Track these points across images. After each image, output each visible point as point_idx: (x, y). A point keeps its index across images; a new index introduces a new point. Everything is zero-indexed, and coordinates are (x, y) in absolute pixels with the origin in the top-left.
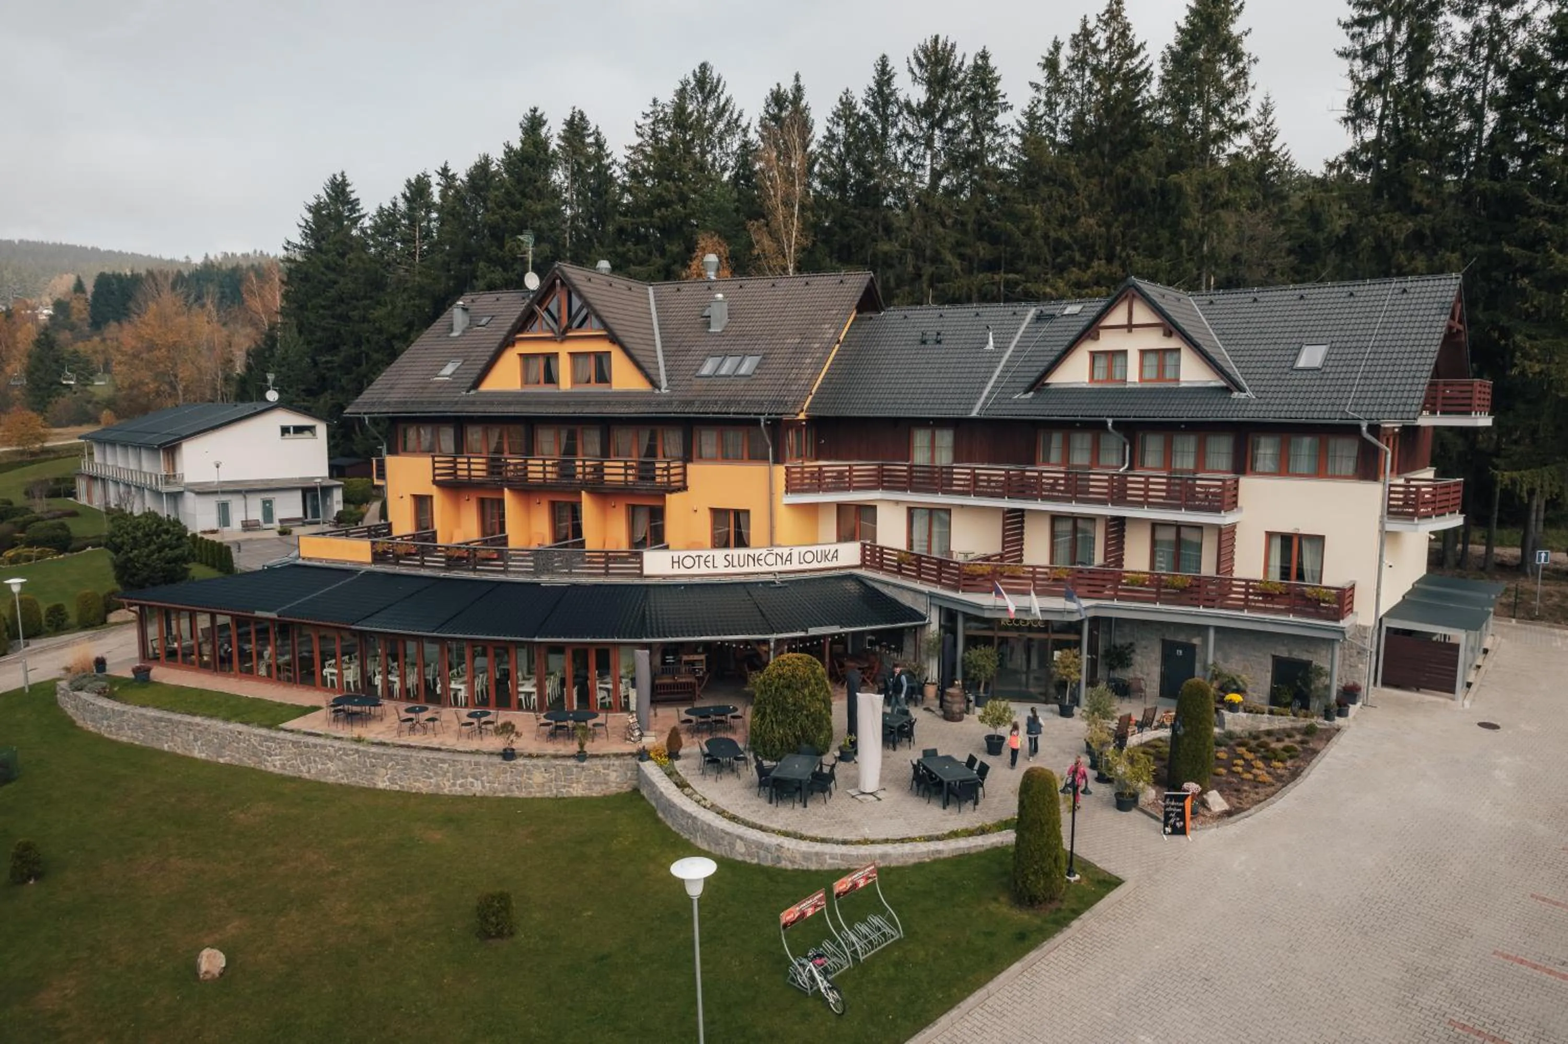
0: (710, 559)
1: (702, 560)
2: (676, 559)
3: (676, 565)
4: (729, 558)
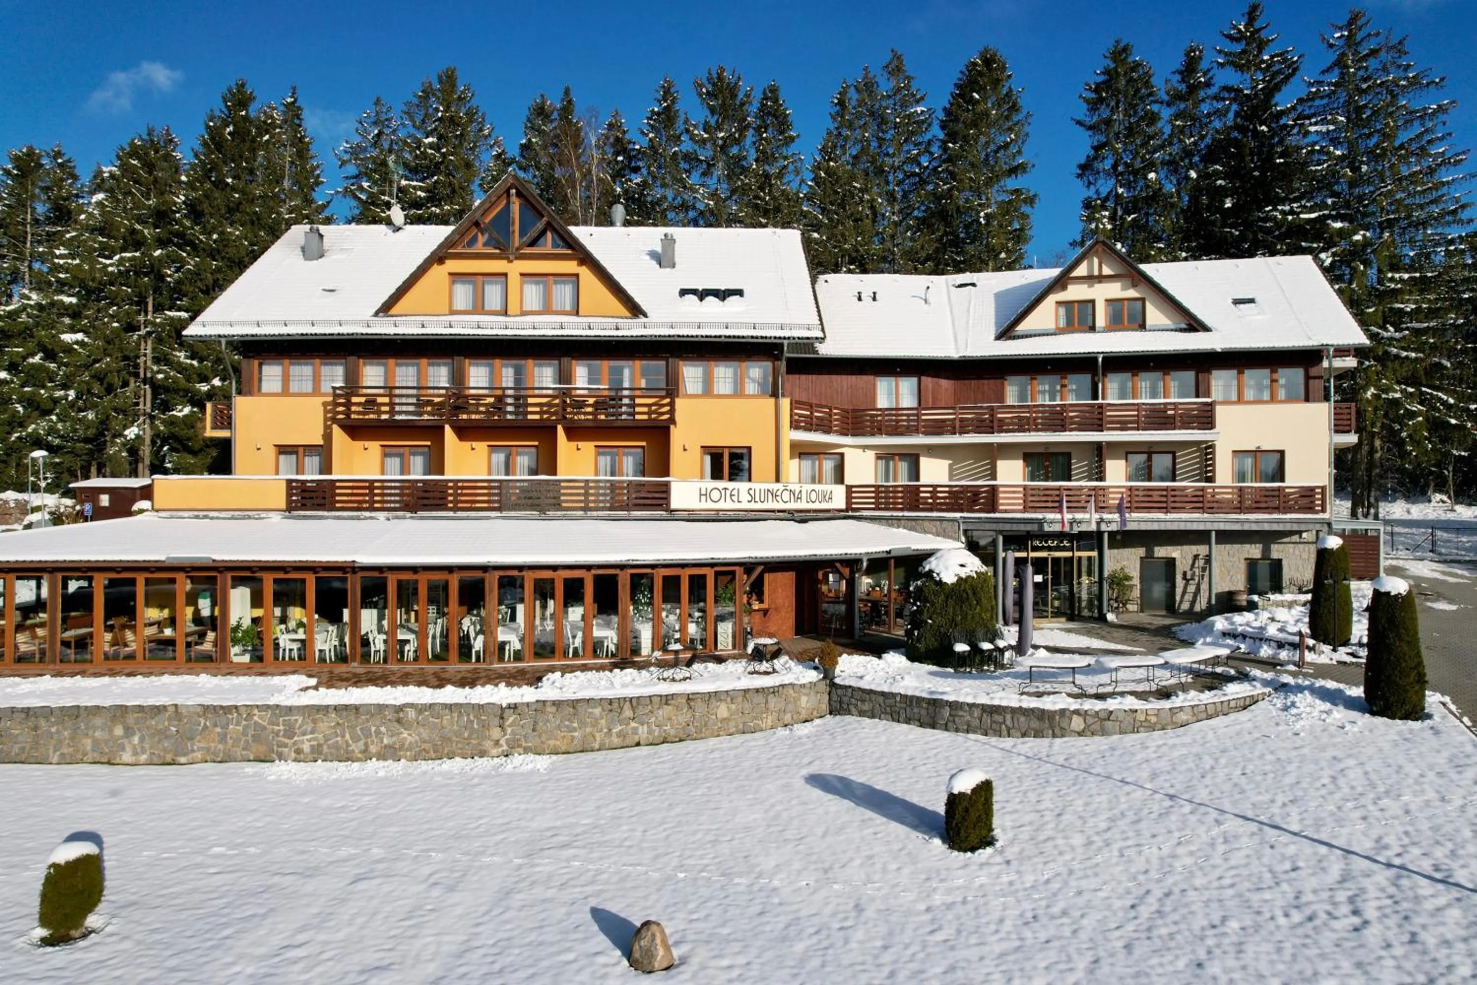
0: (735, 492)
1: (728, 493)
2: (703, 492)
3: (703, 498)
4: (752, 492)
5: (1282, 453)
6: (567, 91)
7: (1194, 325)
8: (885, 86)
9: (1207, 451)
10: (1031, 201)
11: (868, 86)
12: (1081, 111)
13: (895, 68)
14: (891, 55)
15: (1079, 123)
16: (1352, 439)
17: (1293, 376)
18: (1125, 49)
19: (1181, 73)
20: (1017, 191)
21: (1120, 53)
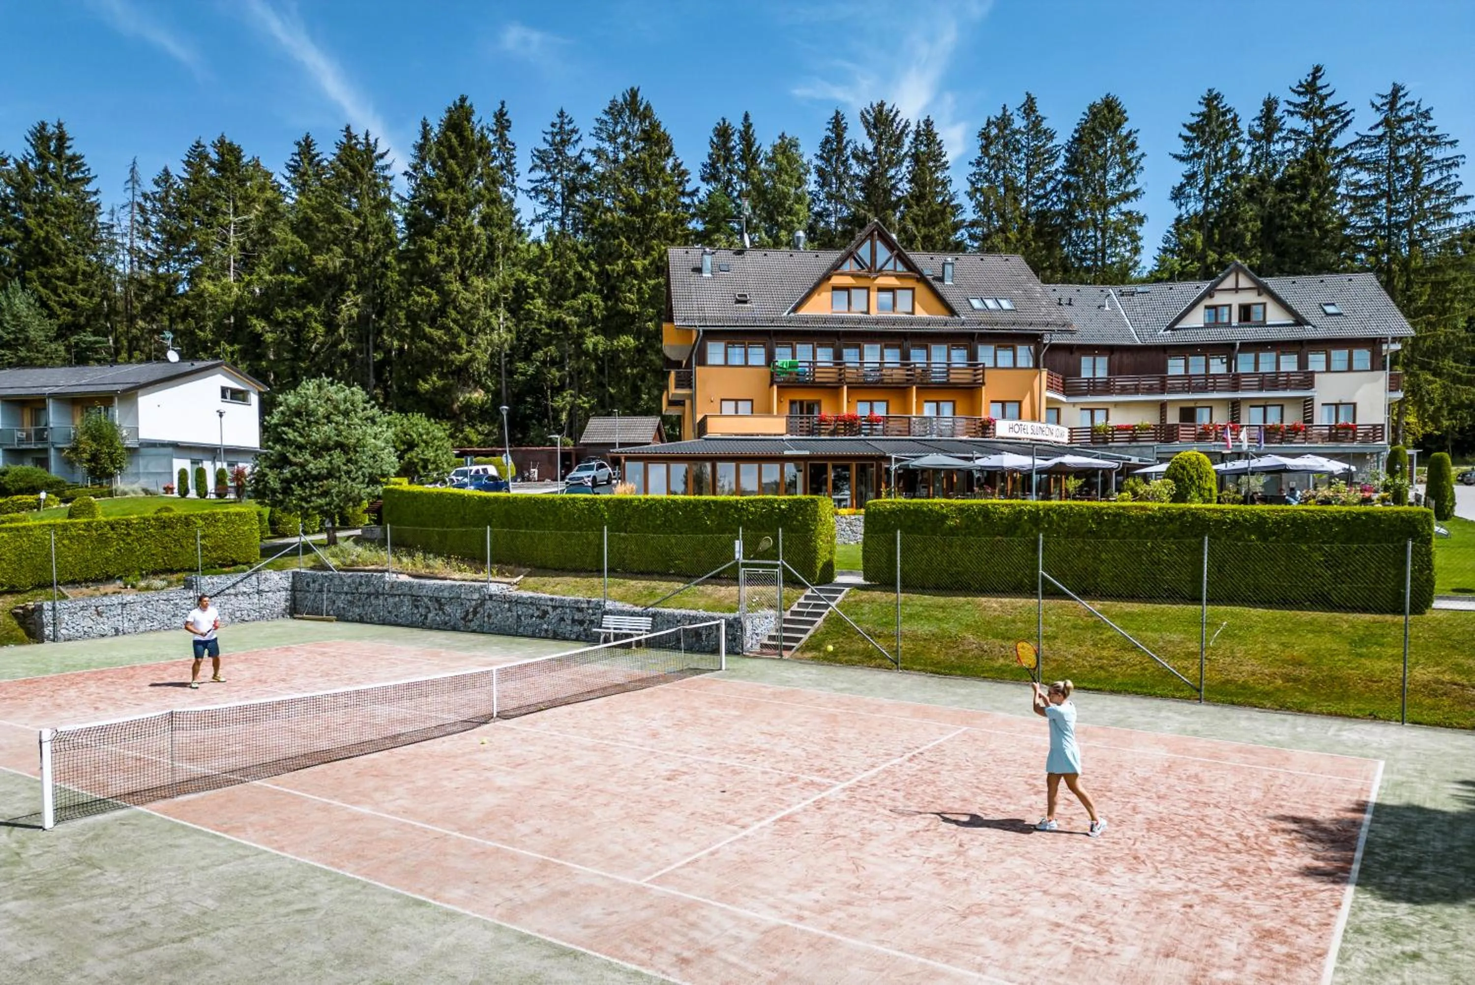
5: (1354, 404)
6: (746, 117)
7: (1300, 322)
8: (1019, 123)
9: (1307, 404)
10: (1141, 221)
11: (1004, 122)
12: (1180, 148)
13: (1029, 107)
14: (1025, 98)
15: (1176, 156)
16: (1400, 395)
17: (1362, 357)
18: (1216, 97)
19: (1260, 119)
20: (1130, 213)
21: (1211, 100)
